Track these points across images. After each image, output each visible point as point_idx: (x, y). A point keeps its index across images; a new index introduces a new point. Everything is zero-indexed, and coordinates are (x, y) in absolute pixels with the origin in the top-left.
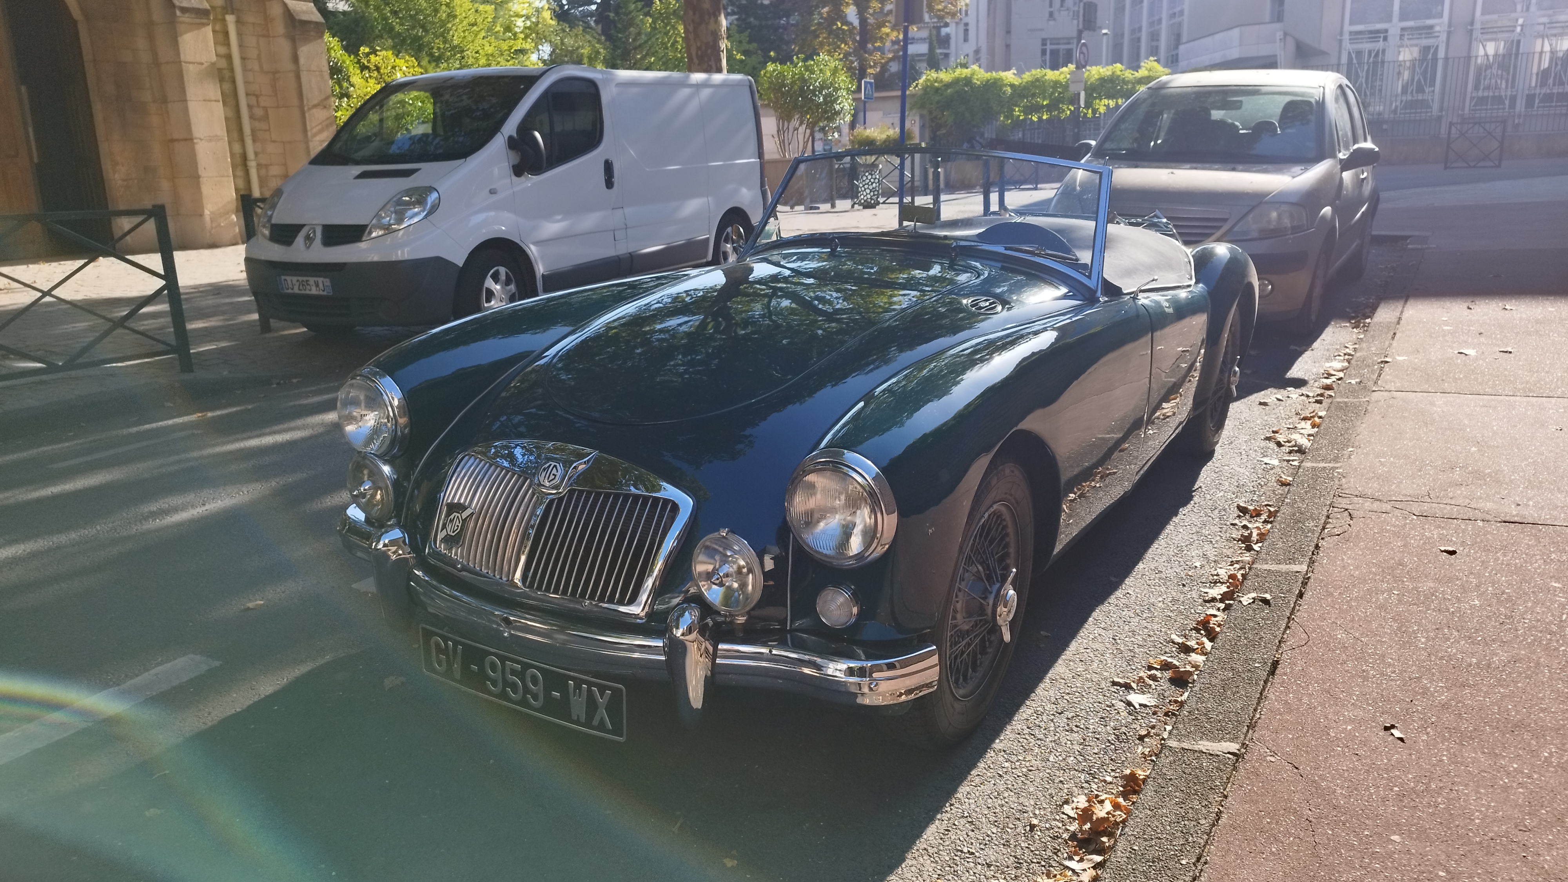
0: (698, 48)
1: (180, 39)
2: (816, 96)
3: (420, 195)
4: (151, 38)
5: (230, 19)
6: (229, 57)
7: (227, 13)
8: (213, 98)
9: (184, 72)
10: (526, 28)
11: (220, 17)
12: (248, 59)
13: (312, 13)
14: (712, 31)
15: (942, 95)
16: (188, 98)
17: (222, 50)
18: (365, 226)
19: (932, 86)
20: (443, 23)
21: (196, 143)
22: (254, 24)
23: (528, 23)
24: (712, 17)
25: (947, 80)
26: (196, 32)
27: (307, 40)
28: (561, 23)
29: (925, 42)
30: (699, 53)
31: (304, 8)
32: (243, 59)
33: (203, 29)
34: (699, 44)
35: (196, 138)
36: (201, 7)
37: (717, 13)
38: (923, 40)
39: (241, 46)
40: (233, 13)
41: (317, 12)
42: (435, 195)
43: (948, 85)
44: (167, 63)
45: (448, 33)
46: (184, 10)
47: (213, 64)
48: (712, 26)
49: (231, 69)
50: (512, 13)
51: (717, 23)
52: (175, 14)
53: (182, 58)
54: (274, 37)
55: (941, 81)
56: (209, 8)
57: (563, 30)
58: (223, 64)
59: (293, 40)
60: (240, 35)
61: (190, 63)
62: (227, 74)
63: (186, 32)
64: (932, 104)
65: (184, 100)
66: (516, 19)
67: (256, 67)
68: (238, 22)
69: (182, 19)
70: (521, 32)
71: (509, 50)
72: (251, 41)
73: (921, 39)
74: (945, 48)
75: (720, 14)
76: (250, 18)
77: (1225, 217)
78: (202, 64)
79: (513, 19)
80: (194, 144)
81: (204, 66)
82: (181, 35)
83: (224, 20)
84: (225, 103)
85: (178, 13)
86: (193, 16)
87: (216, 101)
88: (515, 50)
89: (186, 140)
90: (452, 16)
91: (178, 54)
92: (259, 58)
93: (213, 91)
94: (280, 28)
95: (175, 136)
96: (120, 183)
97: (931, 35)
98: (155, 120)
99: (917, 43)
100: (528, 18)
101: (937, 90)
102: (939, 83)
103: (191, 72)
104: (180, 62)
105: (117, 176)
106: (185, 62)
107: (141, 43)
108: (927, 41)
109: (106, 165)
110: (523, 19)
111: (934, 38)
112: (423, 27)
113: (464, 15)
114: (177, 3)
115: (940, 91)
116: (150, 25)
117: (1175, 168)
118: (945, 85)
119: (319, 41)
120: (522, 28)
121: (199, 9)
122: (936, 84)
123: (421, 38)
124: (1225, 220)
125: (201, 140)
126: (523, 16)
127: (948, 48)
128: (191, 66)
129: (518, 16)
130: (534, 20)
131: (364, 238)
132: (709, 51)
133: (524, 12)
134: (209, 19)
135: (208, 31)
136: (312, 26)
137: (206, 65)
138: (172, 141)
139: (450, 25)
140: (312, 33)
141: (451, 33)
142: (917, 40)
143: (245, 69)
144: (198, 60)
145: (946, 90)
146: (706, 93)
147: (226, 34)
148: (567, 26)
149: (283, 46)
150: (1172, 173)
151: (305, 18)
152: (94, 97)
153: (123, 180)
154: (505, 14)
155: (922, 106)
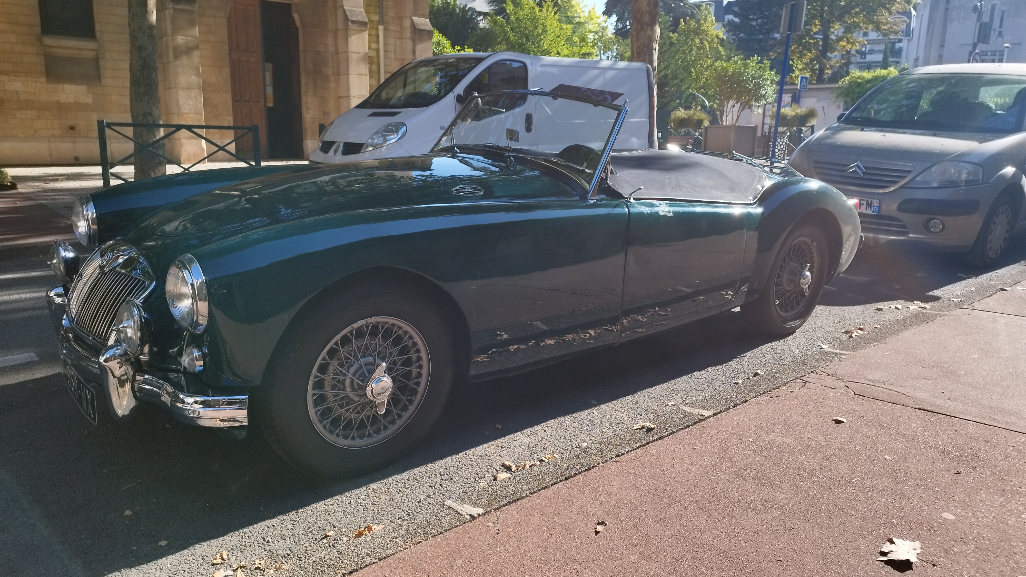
0: (638, 47)
1: (349, 39)
2: (747, 83)
3: (396, 128)
4: (336, 38)
5: (381, 28)
6: (378, 50)
7: (379, 25)
8: (364, 73)
9: (350, 58)
10: (594, 40)
11: (375, 26)
12: (388, 51)
13: (427, 25)
14: (648, 36)
15: (862, 88)
16: (350, 73)
17: (374, 46)
18: (363, 144)
19: (856, 82)
20: (539, 35)
21: (351, 99)
22: (394, 31)
23: (596, 37)
24: (649, 26)
25: (868, 77)
26: (358, 35)
27: (422, 41)
28: (618, 36)
29: (881, 53)
30: (639, 50)
31: (423, 22)
32: (386, 51)
33: (363, 33)
34: (639, 45)
35: (352, 96)
36: (363, 20)
37: (653, 24)
38: (880, 51)
39: (385, 44)
40: (383, 25)
41: (430, 25)
42: (404, 129)
43: (869, 81)
44: (342, 52)
45: (541, 42)
46: (353, 22)
47: (366, 54)
48: (649, 32)
49: (378, 57)
50: (587, 30)
51: (653, 31)
52: (348, 24)
53: (349, 50)
54: (405, 39)
55: (864, 78)
56: (368, 21)
57: (618, 41)
58: (374, 54)
59: (414, 41)
60: (385, 37)
61: (353, 53)
62: (375, 60)
63: (353, 35)
64: (854, 94)
65: (348, 74)
66: (589, 33)
67: (393, 56)
68: (385, 29)
69: (352, 27)
70: (591, 42)
71: (579, 53)
72: (392, 41)
73: (879, 51)
74: (897, 58)
75: (655, 25)
76: (393, 28)
77: (911, 170)
78: (360, 53)
79: (587, 34)
80: (350, 99)
81: (361, 55)
82: (350, 36)
83: (377, 29)
84: (370, 77)
85: (350, 24)
86: (358, 25)
87: (365, 75)
88: (583, 53)
89: (346, 97)
90: (545, 31)
91: (347, 48)
92: (395, 51)
93: (364, 69)
94: (408, 34)
95: (342, 95)
96: (309, 120)
97: (886, 49)
98: (332, 85)
99: (875, 53)
100: (596, 33)
101: (859, 84)
102: (861, 79)
103: (353, 57)
104: (348, 52)
105: (308, 116)
106: (351, 52)
107: (330, 41)
108: (883, 52)
109: (304, 109)
110: (594, 34)
111: (888, 50)
112: (527, 38)
113: (552, 30)
114: (350, 18)
115: (861, 85)
116: (336, 30)
117: (887, 132)
118: (866, 81)
119: (429, 41)
120: (592, 40)
121: (362, 22)
122: (859, 80)
123: (524, 45)
124: (910, 172)
125: (354, 97)
126: (593, 32)
127: (900, 57)
128: (354, 55)
129: (590, 32)
130: (600, 34)
131: (362, 151)
132: (645, 49)
133: (595, 29)
134: (367, 27)
135: (366, 34)
136: (426, 33)
137: (362, 54)
138: (340, 97)
139: (542, 37)
140: (426, 37)
141: (543, 41)
142: (876, 51)
143: (386, 57)
144: (358, 51)
145: (867, 84)
146: (611, 73)
147: (378, 36)
148: (621, 38)
149: (408, 44)
150: (884, 136)
151: (422, 28)
152: (302, 71)
153: (311, 118)
154: (582, 31)
155: (847, 95)
